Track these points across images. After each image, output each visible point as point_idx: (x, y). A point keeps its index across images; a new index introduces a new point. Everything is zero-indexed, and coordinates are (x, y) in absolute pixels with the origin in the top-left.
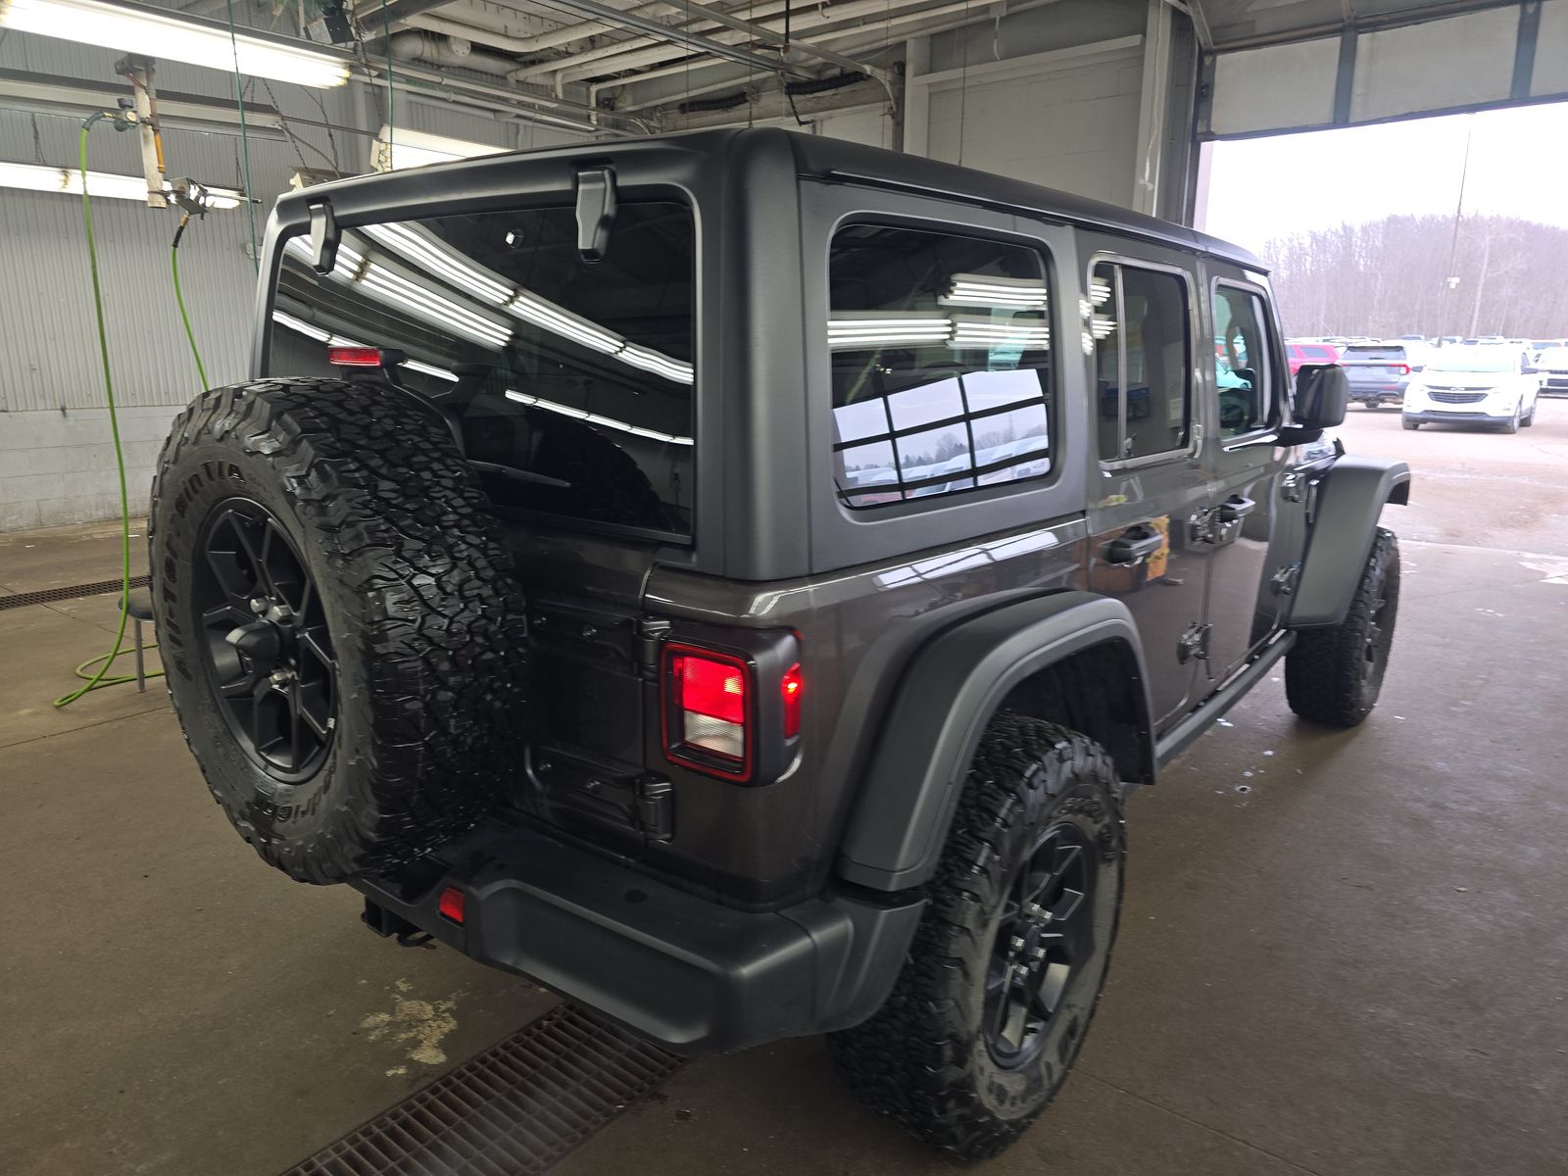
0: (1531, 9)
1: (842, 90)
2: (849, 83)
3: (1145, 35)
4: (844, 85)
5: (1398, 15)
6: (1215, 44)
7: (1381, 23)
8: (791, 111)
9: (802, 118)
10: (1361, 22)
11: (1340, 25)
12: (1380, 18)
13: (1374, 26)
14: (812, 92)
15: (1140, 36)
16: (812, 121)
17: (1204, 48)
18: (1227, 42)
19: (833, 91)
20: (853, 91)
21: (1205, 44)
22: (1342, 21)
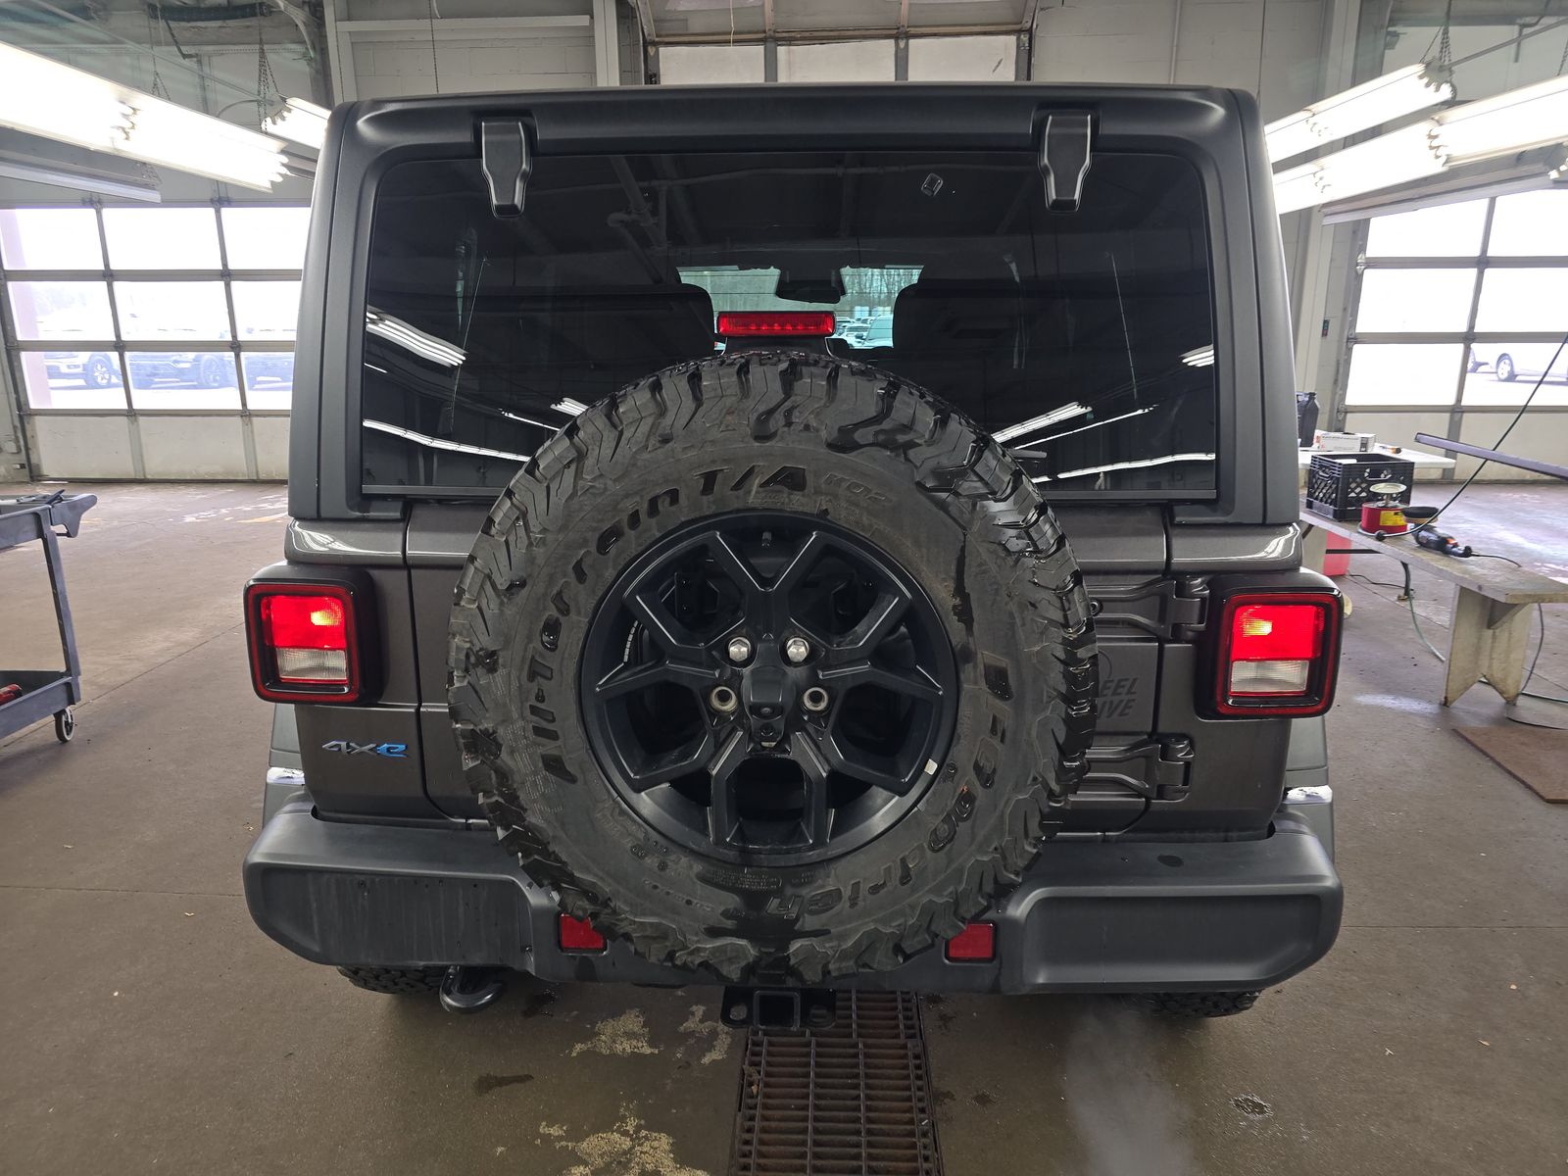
0: (902, 44)
1: (231, 23)
2: (243, 17)
3: (592, 17)
4: (236, 18)
5: (807, 34)
6: (657, 36)
7: (796, 39)
8: (170, 39)
9: (185, 49)
10: (777, 35)
11: (762, 36)
12: (793, 34)
13: (790, 41)
14: (189, 21)
15: (588, 17)
16: (197, 55)
17: (648, 38)
18: (667, 36)
19: (218, 23)
20: (248, 27)
21: (649, 35)
22: (765, 32)
